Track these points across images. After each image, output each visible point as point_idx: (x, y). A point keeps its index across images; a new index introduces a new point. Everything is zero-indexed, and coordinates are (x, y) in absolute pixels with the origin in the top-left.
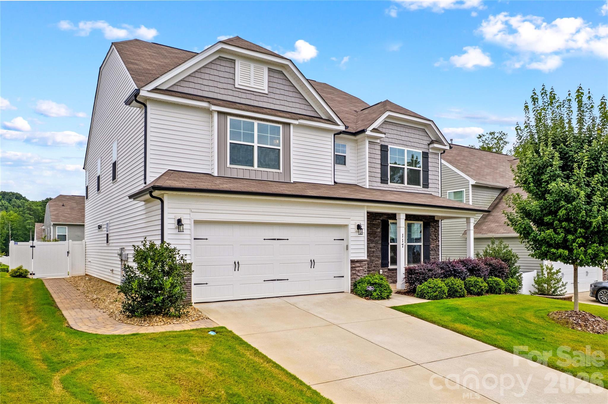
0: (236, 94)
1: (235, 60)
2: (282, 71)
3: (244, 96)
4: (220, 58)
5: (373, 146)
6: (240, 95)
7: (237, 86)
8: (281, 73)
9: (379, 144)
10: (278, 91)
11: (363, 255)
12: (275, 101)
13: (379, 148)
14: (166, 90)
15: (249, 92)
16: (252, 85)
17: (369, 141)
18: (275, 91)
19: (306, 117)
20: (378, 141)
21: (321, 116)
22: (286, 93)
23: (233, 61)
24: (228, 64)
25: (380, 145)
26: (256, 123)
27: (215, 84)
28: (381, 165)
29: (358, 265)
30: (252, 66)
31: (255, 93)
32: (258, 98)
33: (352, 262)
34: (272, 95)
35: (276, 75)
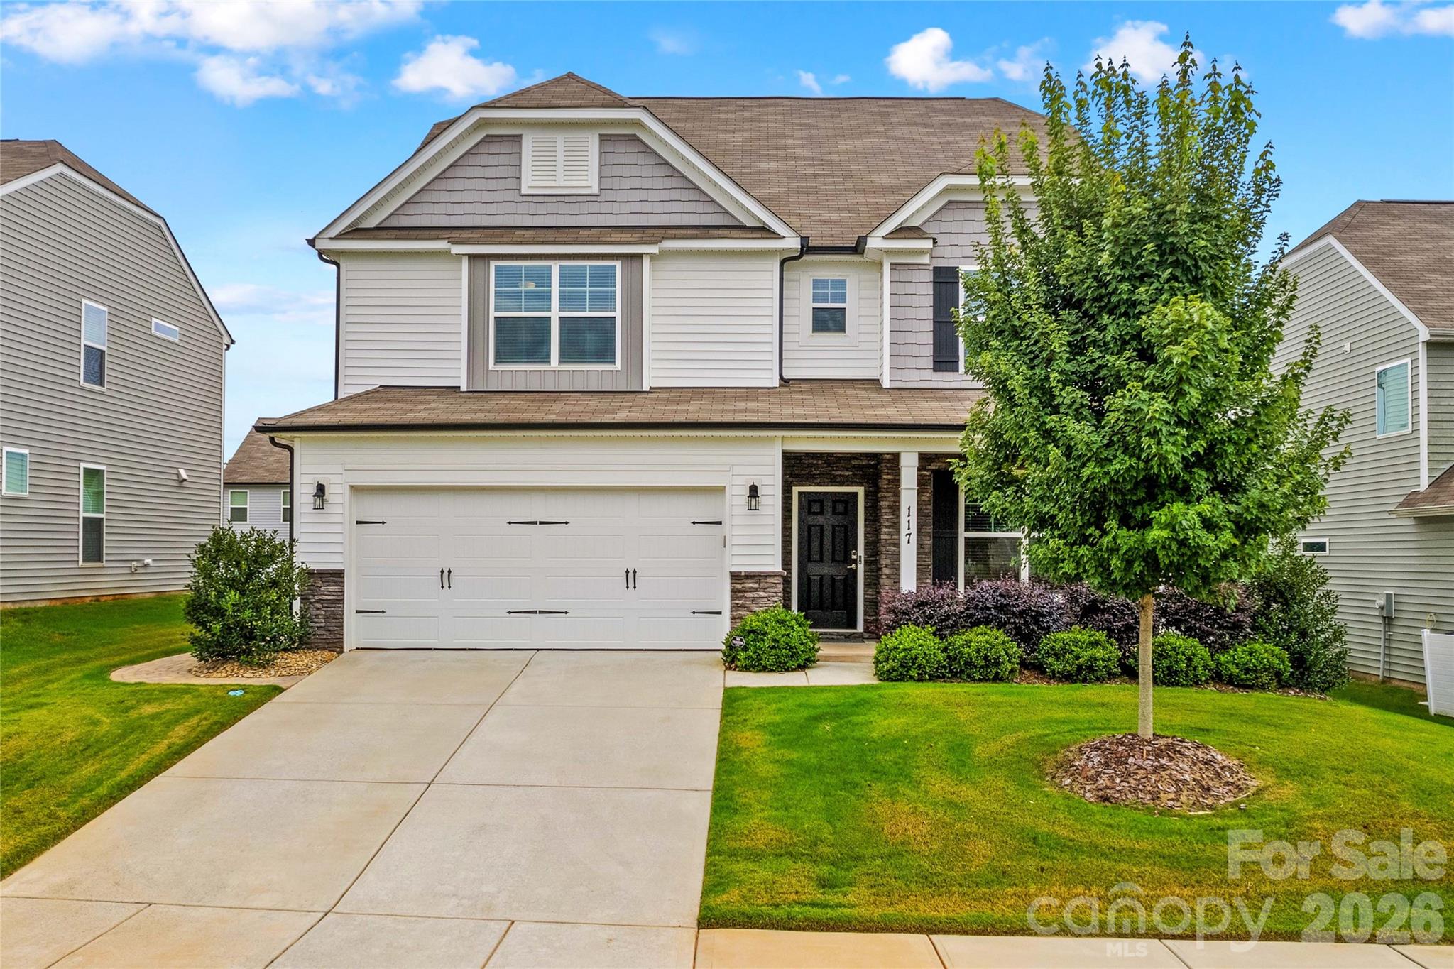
0: (522, 208)
1: (520, 136)
2: (635, 135)
3: (542, 209)
4: (488, 139)
5: (904, 276)
6: (533, 208)
7: (523, 192)
8: (634, 138)
9: (927, 267)
10: (626, 184)
11: (769, 560)
12: (616, 208)
13: (929, 276)
14: (377, 228)
15: (554, 199)
16: (562, 181)
17: (891, 264)
18: (615, 183)
19: (690, 232)
20: (926, 259)
21: (739, 221)
22: (648, 183)
23: (517, 139)
24: (505, 148)
25: (931, 268)
26: (555, 267)
27: (477, 196)
28: (934, 322)
29: (751, 584)
30: (561, 140)
31: (567, 199)
32: (575, 208)
33: (735, 577)
34: (609, 195)
35: (621, 147)
